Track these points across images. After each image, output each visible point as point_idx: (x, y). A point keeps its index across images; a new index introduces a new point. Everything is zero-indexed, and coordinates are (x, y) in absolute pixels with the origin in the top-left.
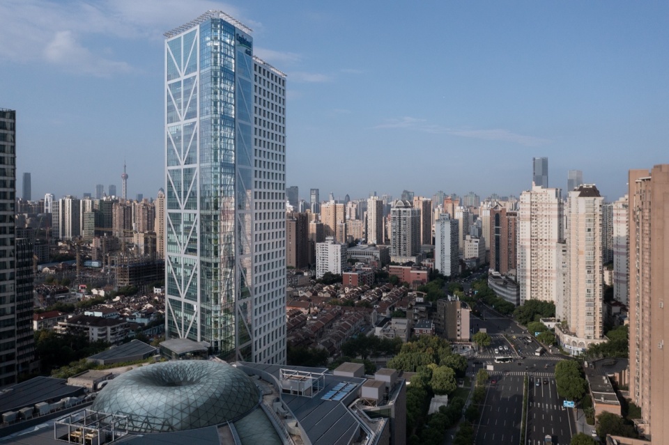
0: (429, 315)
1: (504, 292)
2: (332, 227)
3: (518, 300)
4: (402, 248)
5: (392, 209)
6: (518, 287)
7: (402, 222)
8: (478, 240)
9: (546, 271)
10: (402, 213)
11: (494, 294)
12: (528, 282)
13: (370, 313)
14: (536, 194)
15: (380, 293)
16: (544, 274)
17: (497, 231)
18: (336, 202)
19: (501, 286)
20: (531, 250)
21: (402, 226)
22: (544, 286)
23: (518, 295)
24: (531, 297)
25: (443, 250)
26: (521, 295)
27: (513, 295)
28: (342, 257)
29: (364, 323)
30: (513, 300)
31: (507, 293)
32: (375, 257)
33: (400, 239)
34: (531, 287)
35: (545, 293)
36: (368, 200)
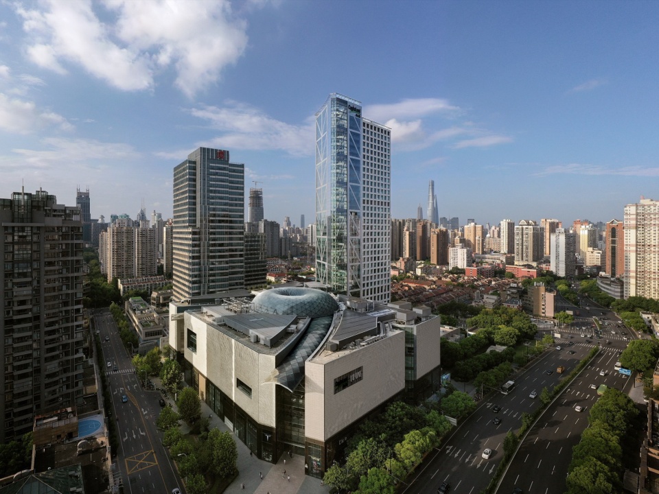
0: (520, 296)
1: (608, 289)
2: (472, 241)
3: (622, 296)
4: (524, 255)
5: (516, 227)
6: (622, 285)
7: (524, 236)
8: (601, 252)
9: (654, 273)
10: (524, 229)
11: (599, 289)
12: (633, 281)
13: (474, 292)
14: (643, 206)
15: (490, 282)
16: (652, 276)
17: (613, 242)
18: (476, 224)
19: (607, 284)
20: (637, 254)
21: (524, 239)
22: (653, 286)
23: (622, 292)
24: (636, 294)
25: (557, 257)
26: (625, 292)
27: (617, 292)
28: (468, 257)
29: (467, 298)
30: (617, 296)
31: (611, 290)
32: (502, 261)
33: (522, 248)
34: (636, 286)
35: (653, 292)
36: (501, 222)
